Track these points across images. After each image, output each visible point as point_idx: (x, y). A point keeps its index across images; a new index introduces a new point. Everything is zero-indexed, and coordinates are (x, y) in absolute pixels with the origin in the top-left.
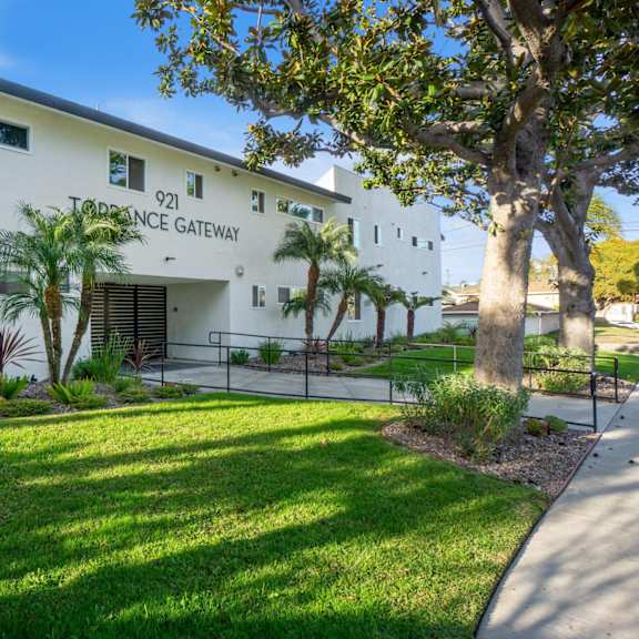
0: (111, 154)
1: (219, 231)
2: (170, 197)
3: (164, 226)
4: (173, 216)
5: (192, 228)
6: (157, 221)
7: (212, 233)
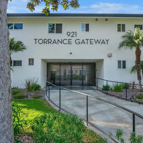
0: (49, 24)
1: (97, 42)
2: (73, 33)
3: (70, 43)
4: (74, 39)
5: (83, 42)
6: (67, 42)
7: (94, 43)
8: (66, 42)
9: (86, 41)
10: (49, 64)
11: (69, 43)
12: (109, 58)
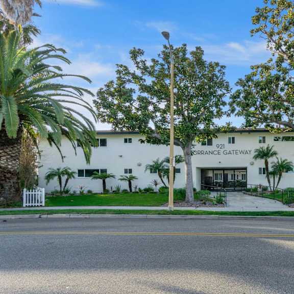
1: (242, 152)
2: (221, 146)
4: (222, 150)
5: (230, 153)
6: (217, 152)
7: (239, 153)
8: (215, 153)
9: (232, 152)
10: (203, 171)
11: (219, 153)
12: (252, 166)
